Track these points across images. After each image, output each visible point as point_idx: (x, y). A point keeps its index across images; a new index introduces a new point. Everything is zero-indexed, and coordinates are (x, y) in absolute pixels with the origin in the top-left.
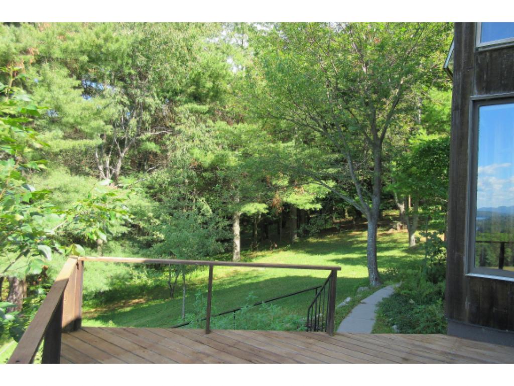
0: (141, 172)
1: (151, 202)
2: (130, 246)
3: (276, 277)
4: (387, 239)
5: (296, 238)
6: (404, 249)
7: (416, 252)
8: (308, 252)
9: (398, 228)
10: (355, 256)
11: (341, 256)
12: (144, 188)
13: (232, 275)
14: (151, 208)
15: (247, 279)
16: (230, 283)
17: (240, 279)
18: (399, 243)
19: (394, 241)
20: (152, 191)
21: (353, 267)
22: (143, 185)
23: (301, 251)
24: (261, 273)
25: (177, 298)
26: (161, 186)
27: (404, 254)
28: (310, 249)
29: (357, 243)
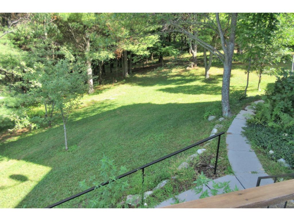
0: (6, 26)
1: (20, 51)
2: (7, 90)
3: (125, 105)
4: (187, 73)
5: (127, 75)
6: (202, 80)
7: (211, 82)
8: (140, 85)
9: (192, 66)
10: (173, 86)
11: (164, 87)
12: (12, 40)
13: (92, 104)
14: (20, 57)
15: (105, 107)
16: (93, 111)
17: (99, 108)
18: (197, 76)
19: (193, 75)
20: (18, 42)
21: (176, 94)
22: (10, 38)
23: (134, 84)
24: (114, 102)
25: (54, 127)
26: (26, 38)
27: (205, 84)
28: (140, 82)
29: (170, 77)
